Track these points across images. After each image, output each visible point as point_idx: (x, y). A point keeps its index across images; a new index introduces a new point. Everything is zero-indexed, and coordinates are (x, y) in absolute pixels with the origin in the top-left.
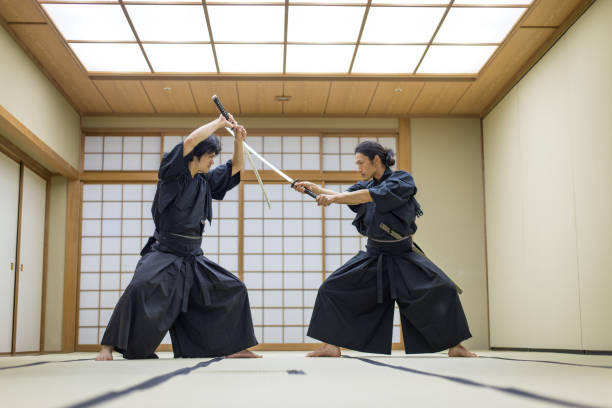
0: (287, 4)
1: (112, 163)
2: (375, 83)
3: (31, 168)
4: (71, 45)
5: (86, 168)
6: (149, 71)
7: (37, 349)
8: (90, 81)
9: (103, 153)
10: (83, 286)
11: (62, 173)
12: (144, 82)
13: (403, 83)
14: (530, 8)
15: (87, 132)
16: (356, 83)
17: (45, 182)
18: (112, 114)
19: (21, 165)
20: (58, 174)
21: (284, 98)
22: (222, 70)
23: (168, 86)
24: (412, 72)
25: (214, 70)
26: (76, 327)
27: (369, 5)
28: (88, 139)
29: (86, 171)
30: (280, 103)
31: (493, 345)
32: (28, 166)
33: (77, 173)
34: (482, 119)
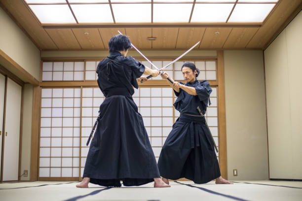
0: (152, 3)
1: (58, 77)
2: (203, 29)
3: (12, 79)
4: (30, 6)
5: (43, 80)
6: (75, 22)
7: (17, 179)
8: (43, 29)
9: (53, 71)
10: (41, 145)
11: (30, 82)
12: (73, 29)
13: (220, 28)
14: (277, 4)
15: (44, 60)
16: (193, 28)
17: (21, 87)
18: (58, 50)
19: (6, 76)
20: (28, 83)
21: (152, 38)
22: (117, 21)
23: (87, 32)
24: (225, 21)
25: (112, 21)
26: (38, 167)
27: (194, 3)
28: (45, 64)
29: (43, 81)
30: (150, 42)
31: (271, 178)
32: (10, 78)
33: (39, 82)
34: (264, 51)
